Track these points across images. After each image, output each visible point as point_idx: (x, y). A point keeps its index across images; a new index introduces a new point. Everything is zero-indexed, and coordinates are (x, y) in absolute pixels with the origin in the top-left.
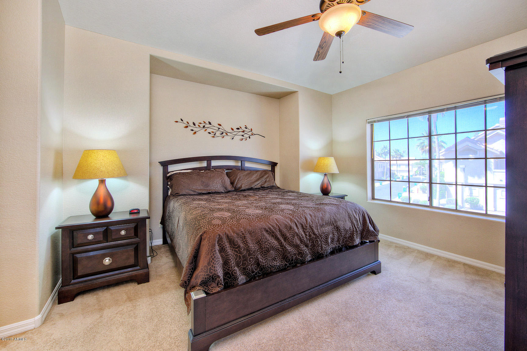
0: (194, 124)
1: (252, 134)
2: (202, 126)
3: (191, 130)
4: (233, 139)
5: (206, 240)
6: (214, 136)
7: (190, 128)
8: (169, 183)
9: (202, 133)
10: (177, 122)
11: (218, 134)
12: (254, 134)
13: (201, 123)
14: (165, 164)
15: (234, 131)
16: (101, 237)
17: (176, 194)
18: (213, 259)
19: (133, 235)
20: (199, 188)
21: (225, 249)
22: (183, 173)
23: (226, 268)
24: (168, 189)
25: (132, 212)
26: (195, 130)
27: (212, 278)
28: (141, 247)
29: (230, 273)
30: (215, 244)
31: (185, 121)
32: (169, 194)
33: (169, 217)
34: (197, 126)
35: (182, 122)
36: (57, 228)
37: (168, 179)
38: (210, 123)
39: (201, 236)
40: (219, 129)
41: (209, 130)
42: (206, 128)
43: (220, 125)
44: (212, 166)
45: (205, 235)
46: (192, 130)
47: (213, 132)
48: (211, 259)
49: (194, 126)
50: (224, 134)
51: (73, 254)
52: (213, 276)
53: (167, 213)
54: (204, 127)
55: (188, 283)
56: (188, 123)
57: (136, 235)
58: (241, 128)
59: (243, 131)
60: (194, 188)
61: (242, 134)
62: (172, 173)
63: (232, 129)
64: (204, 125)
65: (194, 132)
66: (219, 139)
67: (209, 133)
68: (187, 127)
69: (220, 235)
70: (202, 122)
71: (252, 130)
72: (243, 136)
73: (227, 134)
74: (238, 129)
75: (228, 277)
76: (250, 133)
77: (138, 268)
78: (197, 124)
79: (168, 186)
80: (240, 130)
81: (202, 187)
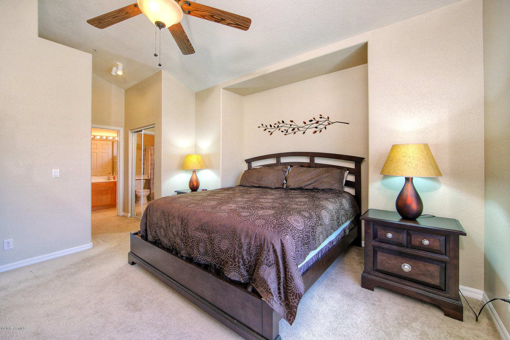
0: (271, 126)
1: (328, 123)
2: (276, 126)
4: (304, 133)
6: (286, 133)
7: (268, 130)
9: (277, 132)
10: (259, 127)
11: (290, 131)
12: (331, 123)
13: (275, 124)
14: (250, 161)
15: (306, 125)
26: (271, 130)
35: (263, 126)
38: (283, 122)
40: (291, 125)
41: (282, 129)
42: (280, 128)
43: (292, 121)
44: (280, 162)
46: (269, 132)
47: (285, 130)
49: (271, 128)
50: (296, 130)
54: (278, 126)
56: (266, 126)
58: (314, 119)
59: (317, 122)
61: (316, 125)
63: (305, 123)
64: (278, 125)
65: (271, 132)
66: (291, 136)
67: (282, 131)
68: (265, 130)
70: (277, 123)
71: (328, 118)
72: (316, 127)
73: (298, 129)
74: (311, 121)
76: (326, 123)
78: (273, 126)
80: (314, 122)
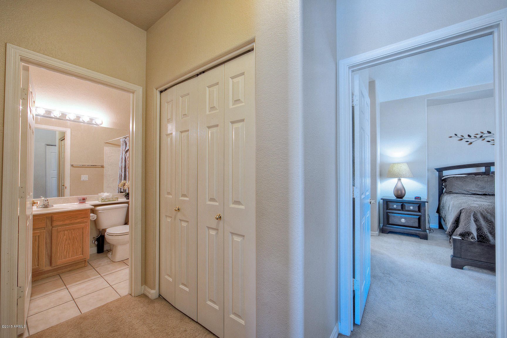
0: (469, 136)
2: (478, 136)
3: (466, 142)
5: (464, 213)
7: (464, 140)
8: (444, 184)
9: (479, 142)
10: (451, 137)
13: (477, 134)
14: (440, 170)
16: (400, 208)
17: (450, 192)
18: (468, 223)
19: (417, 210)
20: (473, 189)
21: (479, 221)
22: (457, 177)
23: (480, 233)
24: (443, 189)
25: (416, 198)
26: (470, 140)
27: (468, 233)
28: (422, 218)
29: (484, 236)
30: (470, 216)
31: (459, 135)
32: (444, 192)
33: (443, 207)
34: (472, 137)
35: (456, 136)
36: (381, 199)
37: (442, 181)
38: (489, 133)
39: (461, 210)
41: (488, 139)
42: (484, 138)
44: (491, 171)
45: (463, 210)
47: (493, 140)
48: (467, 223)
49: (470, 138)
51: (387, 213)
52: (468, 232)
53: (442, 205)
55: (451, 233)
56: (462, 136)
57: (419, 211)
60: (467, 188)
62: (447, 177)
64: (482, 135)
65: (469, 142)
67: (488, 141)
68: (462, 139)
69: (475, 212)
70: (479, 133)
75: (482, 238)
77: (420, 230)
78: (472, 135)
79: (443, 187)
81: (477, 189)
